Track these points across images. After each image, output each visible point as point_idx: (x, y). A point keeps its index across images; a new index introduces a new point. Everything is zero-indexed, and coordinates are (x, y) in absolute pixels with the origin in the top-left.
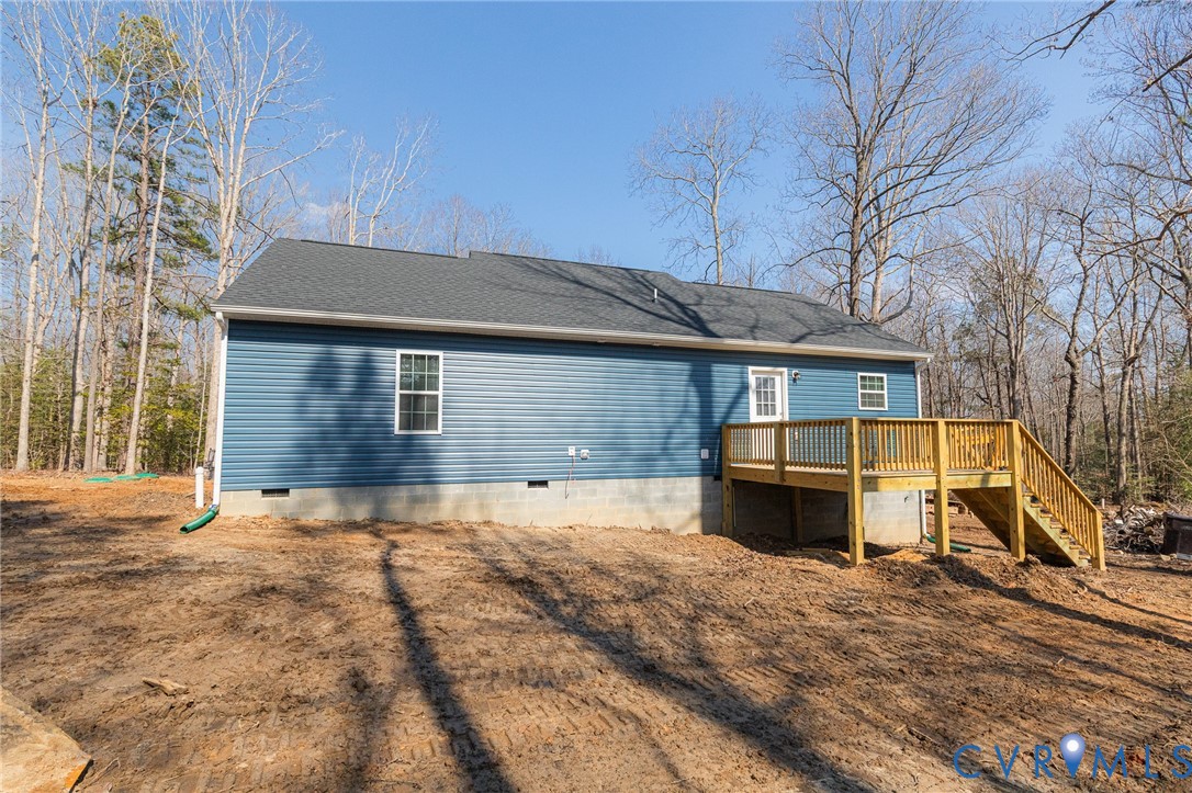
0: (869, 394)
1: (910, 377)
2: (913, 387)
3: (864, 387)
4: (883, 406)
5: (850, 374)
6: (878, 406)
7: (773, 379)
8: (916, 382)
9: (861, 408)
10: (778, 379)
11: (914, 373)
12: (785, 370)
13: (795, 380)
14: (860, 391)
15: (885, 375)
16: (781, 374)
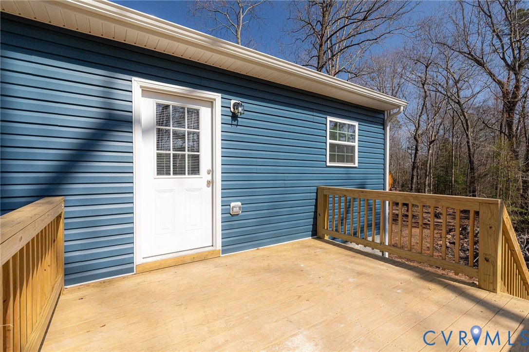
0: (338, 145)
1: (377, 129)
2: (382, 141)
3: (333, 136)
4: (353, 161)
5: (317, 117)
6: (347, 162)
7: (197, 112)
8: (385, 135)
9: (328, 164)
10: (205, 113)
11: (383, 124)
12: (217, 97)
13: (234, 116)
14: (329, 141)
15: (356, 124)
16: (211, 103)
